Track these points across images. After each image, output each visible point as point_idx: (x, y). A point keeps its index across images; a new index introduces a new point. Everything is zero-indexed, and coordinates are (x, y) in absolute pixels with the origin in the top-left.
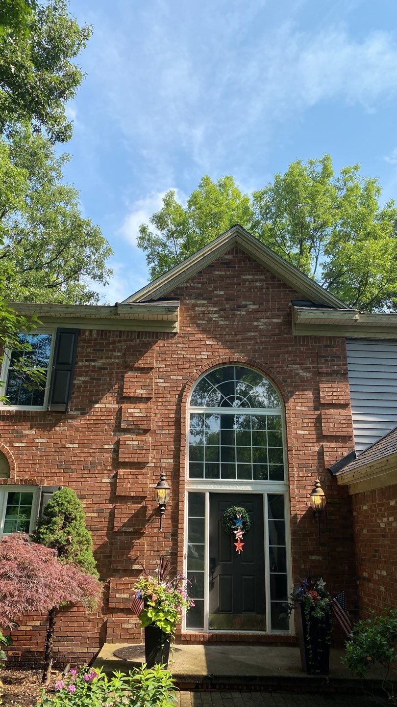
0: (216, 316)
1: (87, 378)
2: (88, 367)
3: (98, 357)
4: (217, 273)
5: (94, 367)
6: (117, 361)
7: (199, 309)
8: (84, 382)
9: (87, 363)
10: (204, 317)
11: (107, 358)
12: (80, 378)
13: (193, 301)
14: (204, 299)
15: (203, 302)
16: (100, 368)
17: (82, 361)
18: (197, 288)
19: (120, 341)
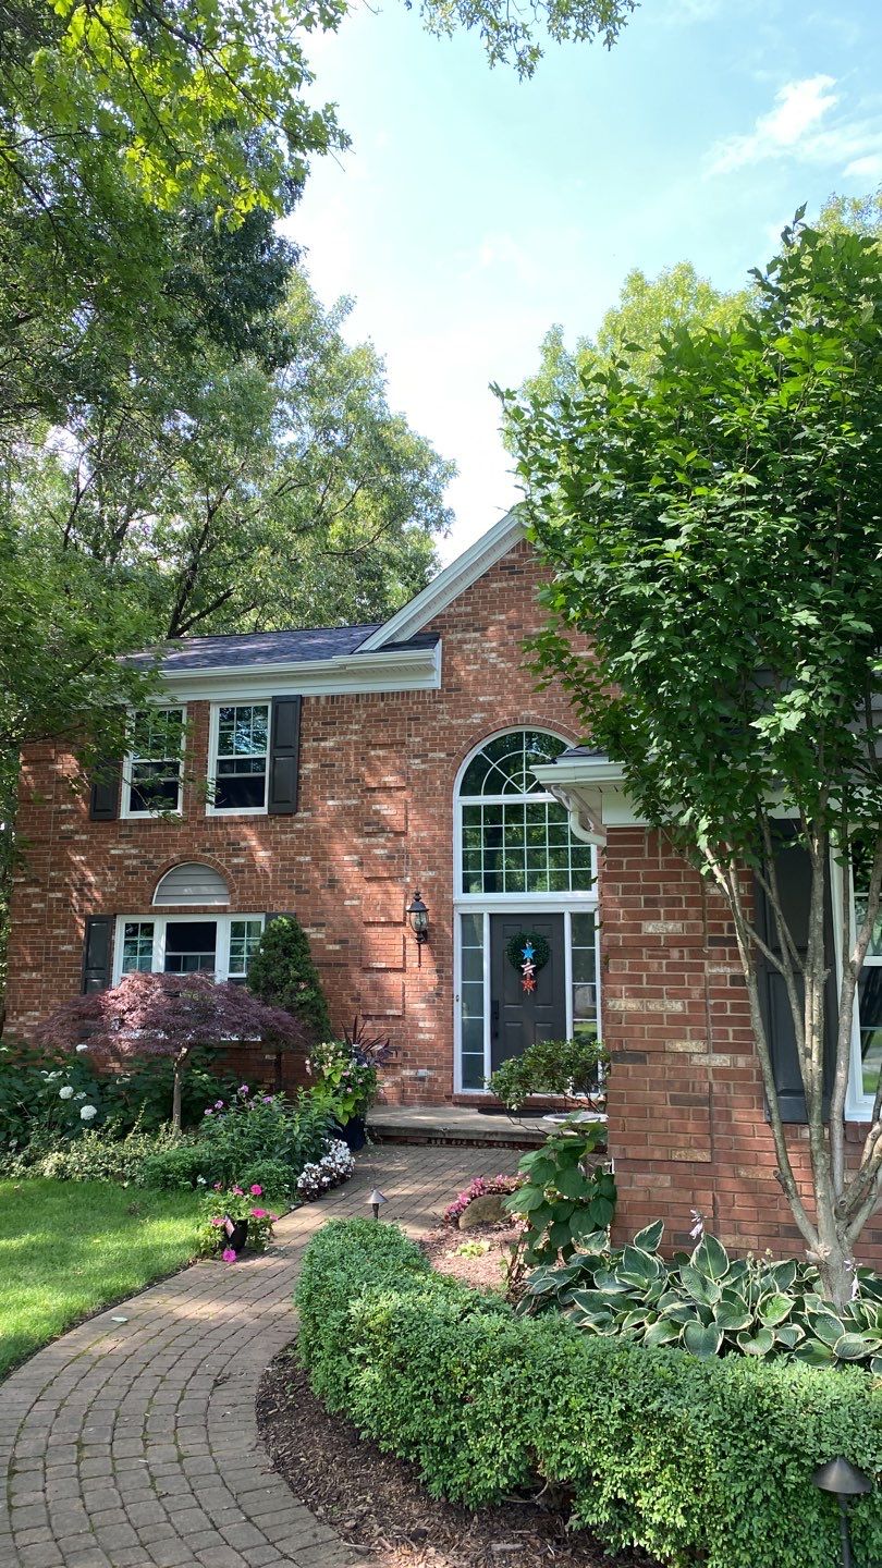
0: (494, 655)
1: (317, 765)
2: (316, 749)
3: (329, 734)
4: (494, 585)
5: (324, 749)
6: (354, 738)
7: (469, 646)
8: (314, 771)
9: (315, 744)
10: (476, 658)
11: (340, 734)
12: (308, 766)
13: (459, 636)
14: (475, 630)
15: (474, 635)
16: (331, 749)
17: (307, 741)
18: (467, 614)
19: (358, 707)
